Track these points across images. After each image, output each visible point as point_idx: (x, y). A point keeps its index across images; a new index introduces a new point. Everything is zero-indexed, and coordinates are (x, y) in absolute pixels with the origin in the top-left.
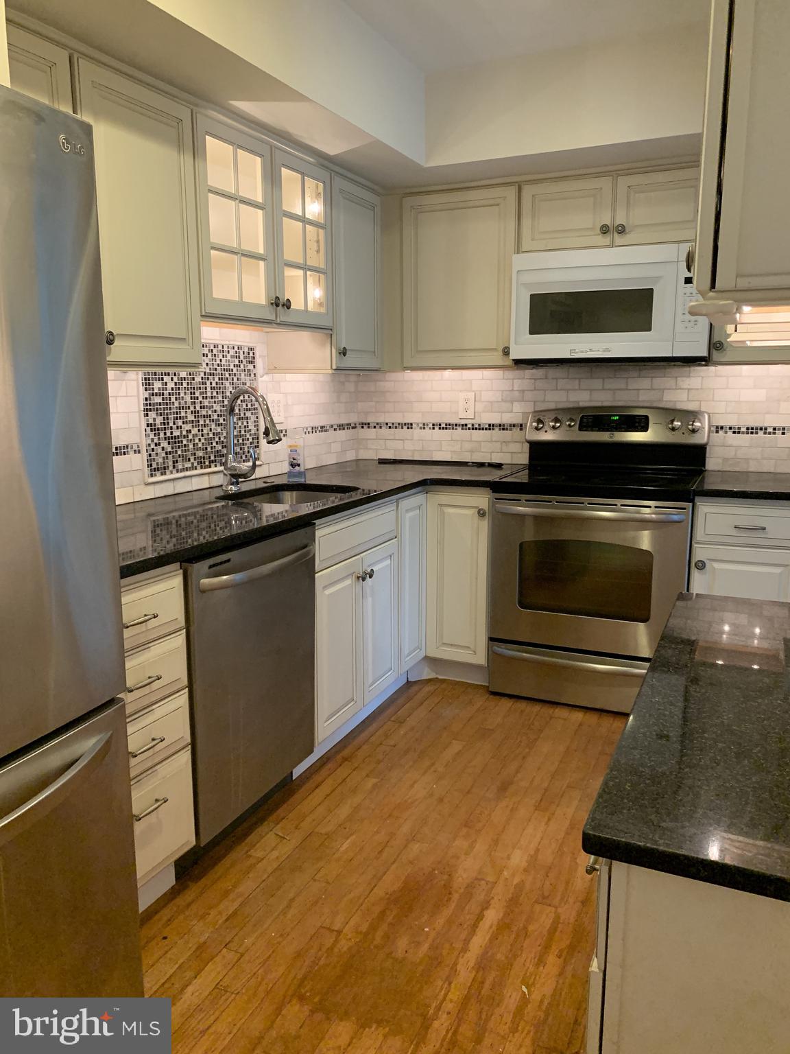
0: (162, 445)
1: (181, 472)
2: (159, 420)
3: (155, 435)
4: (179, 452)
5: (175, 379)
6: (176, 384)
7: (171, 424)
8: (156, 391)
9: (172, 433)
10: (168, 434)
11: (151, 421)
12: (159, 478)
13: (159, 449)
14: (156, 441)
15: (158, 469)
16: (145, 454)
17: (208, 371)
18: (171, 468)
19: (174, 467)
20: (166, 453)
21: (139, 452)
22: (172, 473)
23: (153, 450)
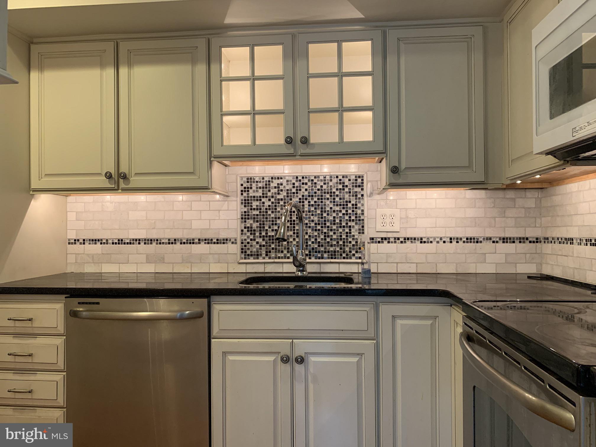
0: (257, 240)
1: (272, 259)
2: (255, 225)
3: (251, 234)
4: (273, 246)
5: (273, 200)
6: (272, 203)
7: (267, 228)
8: (254, 207)
9: (267, 233)
10: (264, 234)
11: (248, 225)
12: (252, 260)
13: (254, 243)
14: (252, 237)
15: (252, 255)
16: (239, 245)
17: (306, 193)
18: (264, 255)
19: (267, 255)
20: (260, 246)
21: (236, 243)
22: (264, 258)
23: (248, 243)
